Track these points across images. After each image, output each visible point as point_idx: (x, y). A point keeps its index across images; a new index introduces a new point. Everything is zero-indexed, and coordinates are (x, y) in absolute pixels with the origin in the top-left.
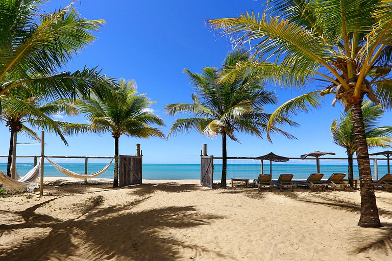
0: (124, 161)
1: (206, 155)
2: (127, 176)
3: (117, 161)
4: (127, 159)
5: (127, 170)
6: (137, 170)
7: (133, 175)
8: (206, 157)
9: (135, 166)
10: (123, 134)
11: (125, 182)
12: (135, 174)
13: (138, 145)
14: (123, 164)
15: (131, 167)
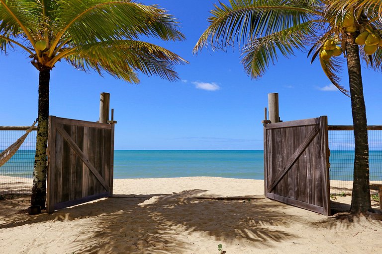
0: (65, 135)
1: (278, 119)
2: (72, 178)
3: (42, 136)
4: (73, 129)
5: (73, 159)
6: (100, 158)
7: (91, 173)
8: (279, 125)
9: (97, 149)
10: (63, 59)
11: (66, 197)
12: (95, 171)
13: (106, 97)
14: (60, 144)
15: (85, 153)
